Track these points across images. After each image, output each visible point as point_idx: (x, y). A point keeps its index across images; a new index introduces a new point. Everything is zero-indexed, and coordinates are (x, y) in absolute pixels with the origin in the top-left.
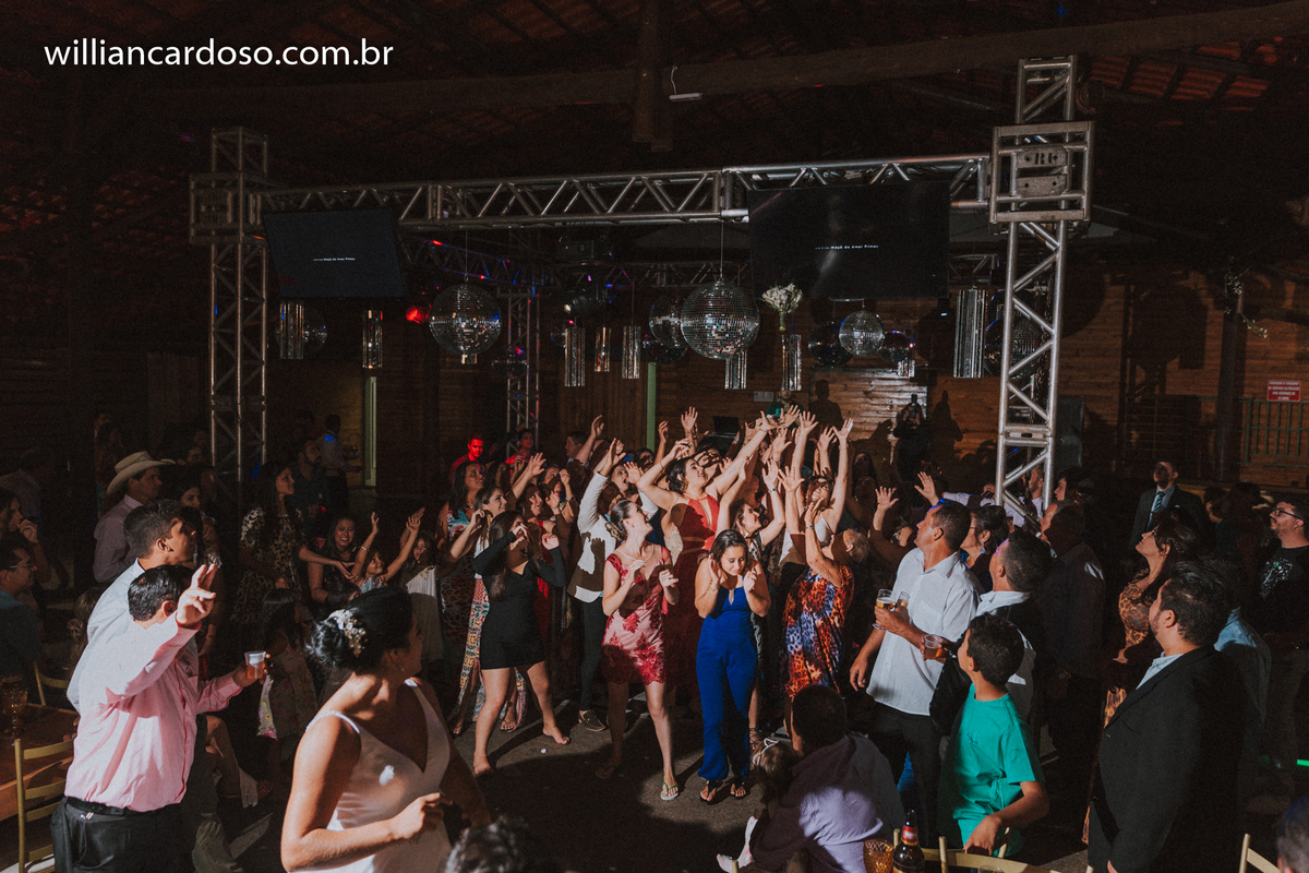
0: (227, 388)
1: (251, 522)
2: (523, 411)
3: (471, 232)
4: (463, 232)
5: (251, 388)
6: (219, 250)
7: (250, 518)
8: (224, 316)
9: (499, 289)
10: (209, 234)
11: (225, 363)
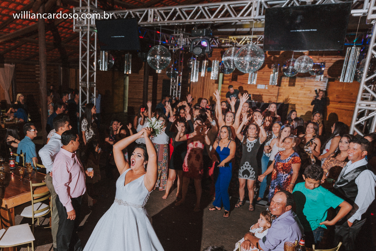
0: (84, 80)
1: (84, 123)
2: (175, 89)
3: (163, 26)
4: (160, 26)
5: (91, 79)
6: (82, 33)
7: (83, 122)
8: (83, 56)
9: (170, 47)
10: (79, 28)
11: (84, 71)
